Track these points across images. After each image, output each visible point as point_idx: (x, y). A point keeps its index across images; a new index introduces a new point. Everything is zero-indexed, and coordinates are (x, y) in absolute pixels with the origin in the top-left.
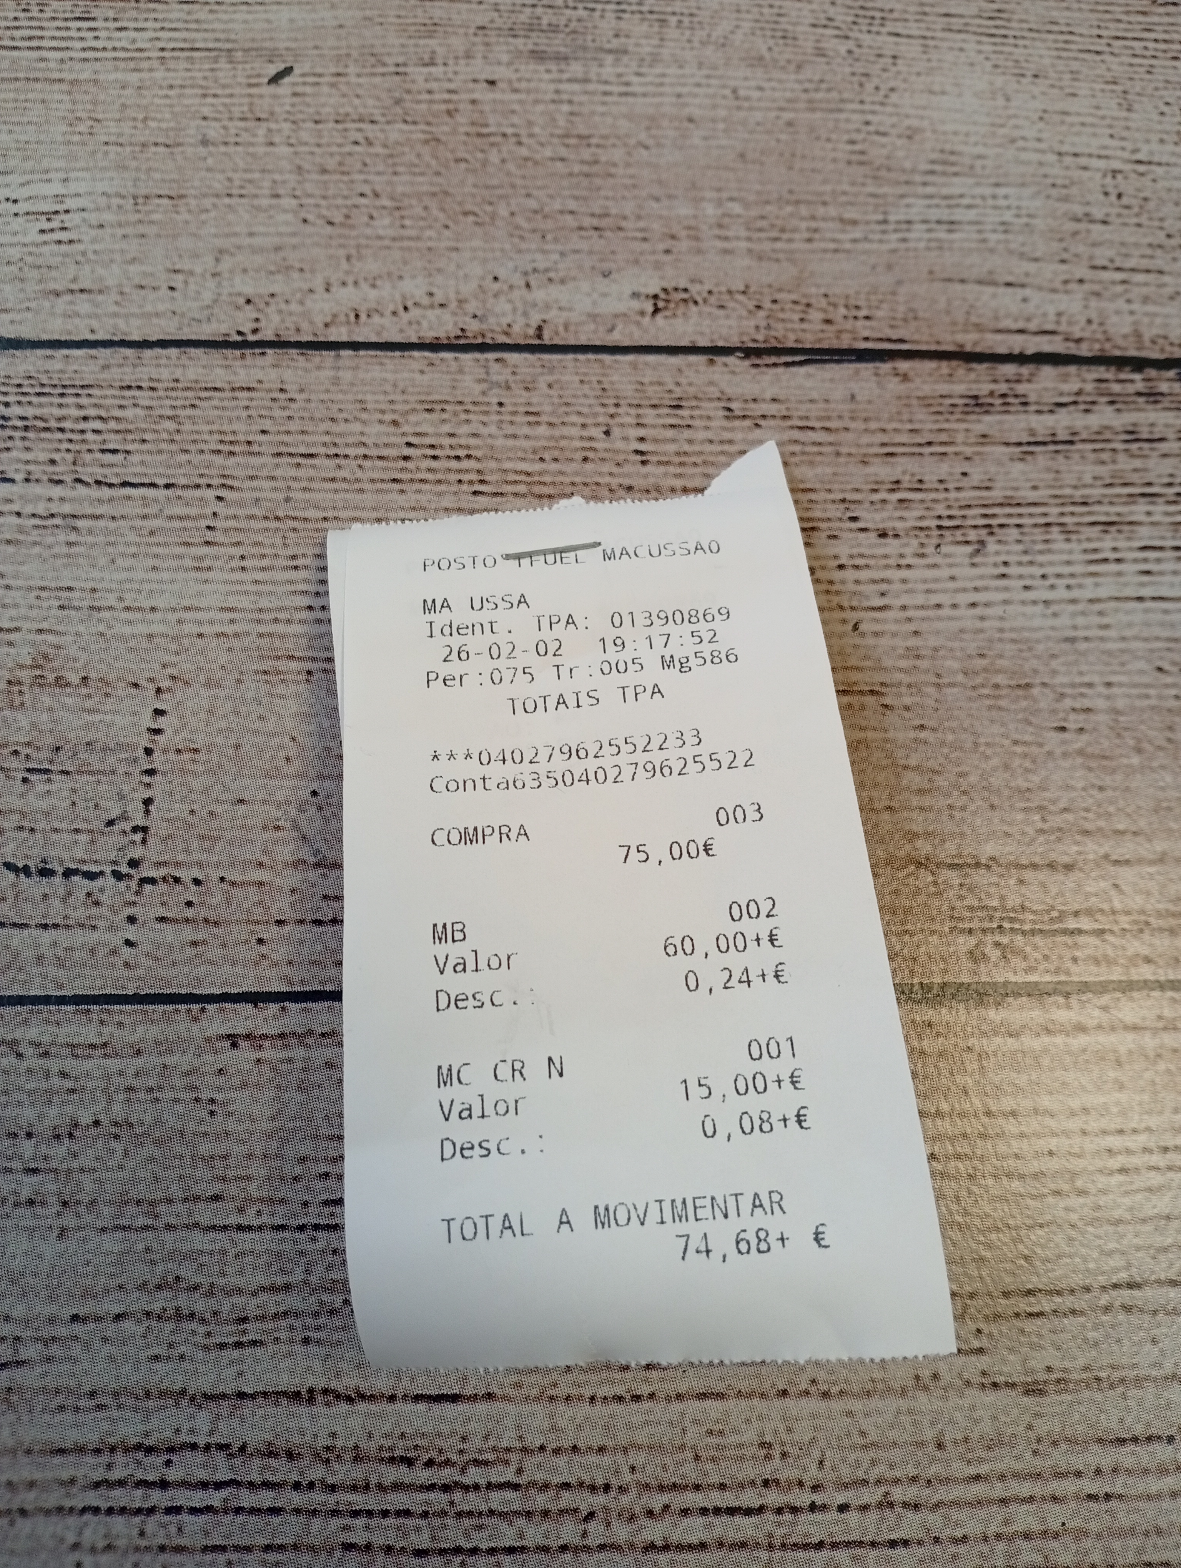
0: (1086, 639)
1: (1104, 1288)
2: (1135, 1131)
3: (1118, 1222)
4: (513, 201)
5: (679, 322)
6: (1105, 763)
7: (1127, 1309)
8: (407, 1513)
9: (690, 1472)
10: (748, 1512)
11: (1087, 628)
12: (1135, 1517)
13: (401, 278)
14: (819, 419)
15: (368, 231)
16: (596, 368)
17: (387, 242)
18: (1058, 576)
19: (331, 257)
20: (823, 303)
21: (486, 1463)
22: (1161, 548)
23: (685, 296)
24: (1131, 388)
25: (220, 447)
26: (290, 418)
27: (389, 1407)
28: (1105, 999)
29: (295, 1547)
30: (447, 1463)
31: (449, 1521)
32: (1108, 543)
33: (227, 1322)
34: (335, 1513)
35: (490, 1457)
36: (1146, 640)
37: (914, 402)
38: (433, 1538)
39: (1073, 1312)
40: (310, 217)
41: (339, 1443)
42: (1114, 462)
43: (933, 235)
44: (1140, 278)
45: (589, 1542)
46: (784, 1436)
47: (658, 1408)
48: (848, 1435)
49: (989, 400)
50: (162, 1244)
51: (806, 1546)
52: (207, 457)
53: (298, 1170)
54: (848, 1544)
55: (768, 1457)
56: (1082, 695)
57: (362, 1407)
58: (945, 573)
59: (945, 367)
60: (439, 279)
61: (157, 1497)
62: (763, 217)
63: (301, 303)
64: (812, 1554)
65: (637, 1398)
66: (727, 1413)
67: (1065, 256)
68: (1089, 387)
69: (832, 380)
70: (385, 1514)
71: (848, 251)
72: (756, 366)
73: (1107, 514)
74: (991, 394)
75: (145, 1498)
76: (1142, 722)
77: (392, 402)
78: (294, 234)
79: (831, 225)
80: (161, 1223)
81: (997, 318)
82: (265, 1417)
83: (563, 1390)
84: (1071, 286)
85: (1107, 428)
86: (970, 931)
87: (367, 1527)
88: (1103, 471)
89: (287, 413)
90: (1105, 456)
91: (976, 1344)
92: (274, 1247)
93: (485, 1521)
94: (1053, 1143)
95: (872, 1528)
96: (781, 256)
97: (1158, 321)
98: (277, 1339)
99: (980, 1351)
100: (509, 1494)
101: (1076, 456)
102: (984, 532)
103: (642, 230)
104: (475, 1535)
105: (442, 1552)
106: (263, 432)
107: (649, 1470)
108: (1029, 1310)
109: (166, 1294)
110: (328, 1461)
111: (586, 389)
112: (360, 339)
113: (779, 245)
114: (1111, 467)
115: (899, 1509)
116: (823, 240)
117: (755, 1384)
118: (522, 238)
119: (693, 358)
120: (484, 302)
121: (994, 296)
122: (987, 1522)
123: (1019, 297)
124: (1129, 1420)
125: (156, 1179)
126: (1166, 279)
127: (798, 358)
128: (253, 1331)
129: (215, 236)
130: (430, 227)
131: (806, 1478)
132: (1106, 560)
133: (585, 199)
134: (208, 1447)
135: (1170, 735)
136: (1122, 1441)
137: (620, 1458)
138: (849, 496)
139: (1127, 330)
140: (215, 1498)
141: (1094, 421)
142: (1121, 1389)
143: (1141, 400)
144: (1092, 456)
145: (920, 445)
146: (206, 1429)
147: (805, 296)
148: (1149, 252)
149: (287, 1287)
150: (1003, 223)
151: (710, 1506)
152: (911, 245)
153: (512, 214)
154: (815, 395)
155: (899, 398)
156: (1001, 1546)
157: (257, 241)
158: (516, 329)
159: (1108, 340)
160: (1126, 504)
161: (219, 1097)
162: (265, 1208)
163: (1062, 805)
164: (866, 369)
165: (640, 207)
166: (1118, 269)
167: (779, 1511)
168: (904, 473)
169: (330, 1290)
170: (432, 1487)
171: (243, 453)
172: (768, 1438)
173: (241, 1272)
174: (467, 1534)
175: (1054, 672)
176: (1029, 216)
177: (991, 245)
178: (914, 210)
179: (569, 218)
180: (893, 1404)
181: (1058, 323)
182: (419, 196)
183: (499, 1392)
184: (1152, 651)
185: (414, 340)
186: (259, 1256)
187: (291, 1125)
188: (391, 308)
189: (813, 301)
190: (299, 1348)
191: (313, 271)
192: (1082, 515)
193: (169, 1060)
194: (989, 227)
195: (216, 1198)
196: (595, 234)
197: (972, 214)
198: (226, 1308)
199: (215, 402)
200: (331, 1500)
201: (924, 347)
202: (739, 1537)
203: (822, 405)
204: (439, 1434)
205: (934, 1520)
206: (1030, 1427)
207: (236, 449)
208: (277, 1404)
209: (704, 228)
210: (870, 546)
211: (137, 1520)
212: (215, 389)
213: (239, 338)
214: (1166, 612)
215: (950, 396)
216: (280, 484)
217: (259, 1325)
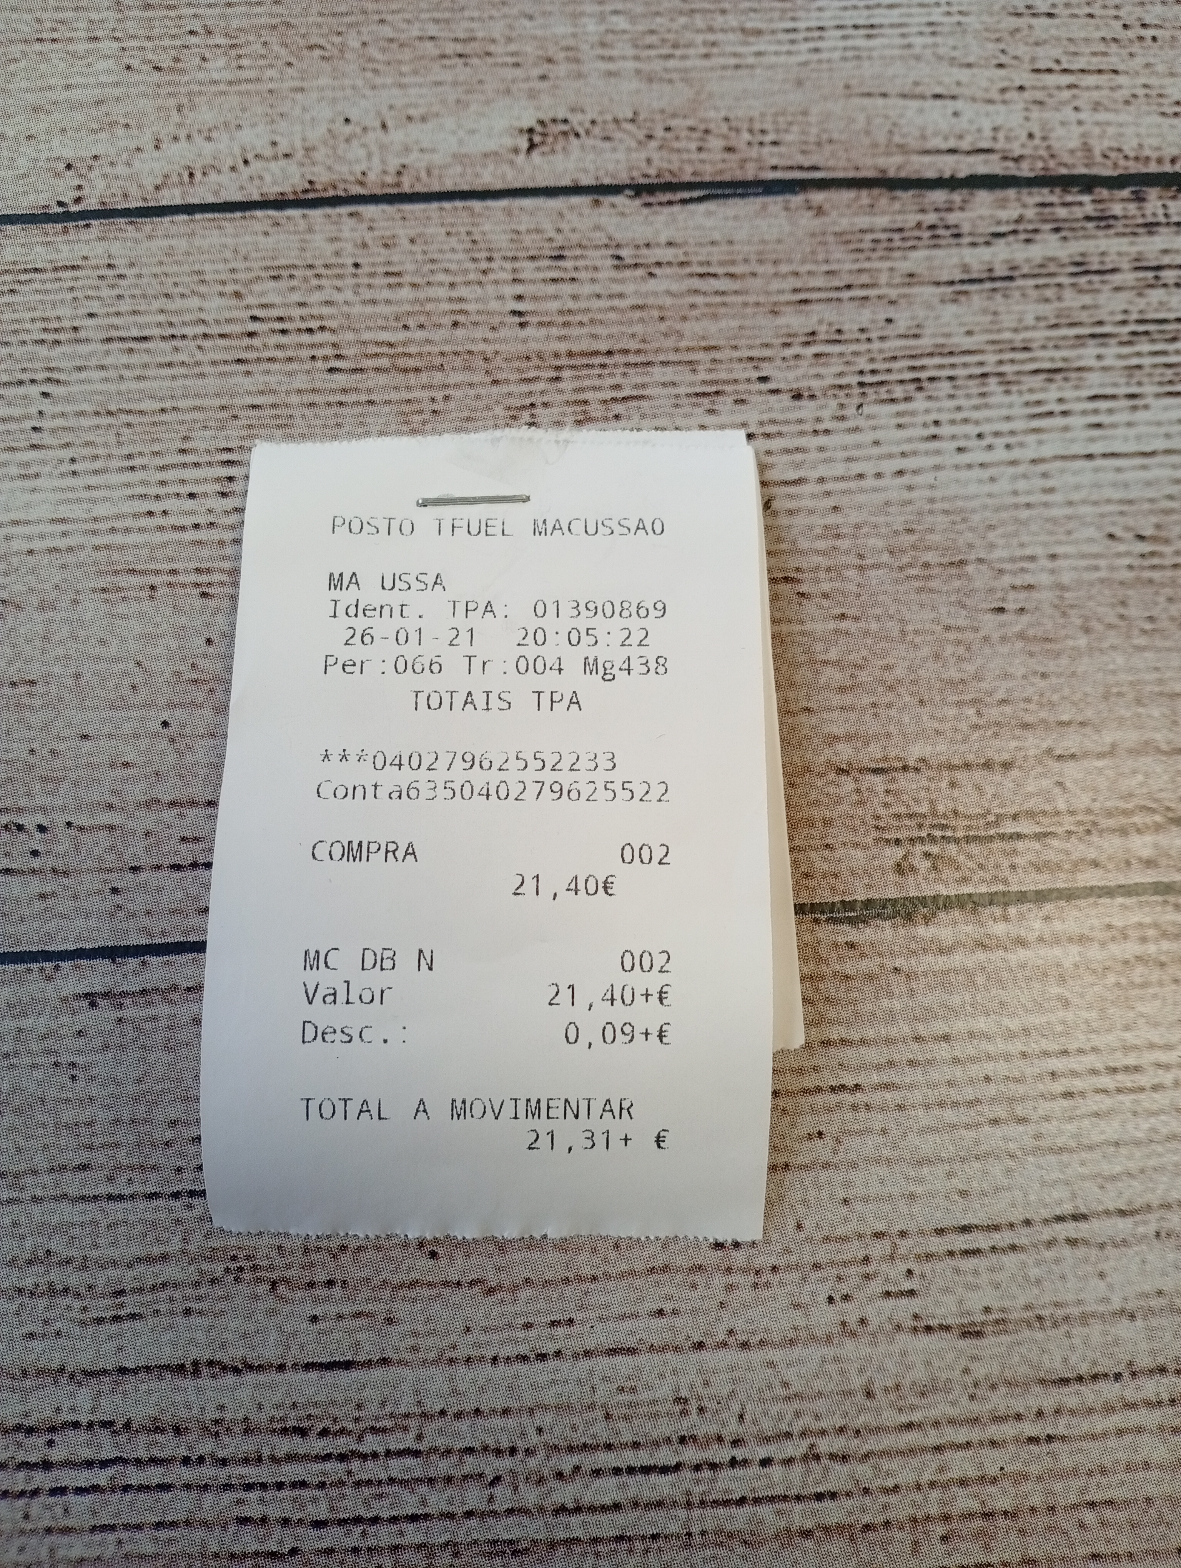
0: (1028, 505)
1: (1046, 1221)
2: (1081, 1051)
3: (1061, 1150)
4: (364, 30)
5: (559, 157)
6: (1048, 646)
7: (1072, 1242)
8: (303, 1484)
9: (601, 1431)
10: (664, 1470)
11: (1029, 493)
12: (1079, 1457)
13: (239, 127)
14: (722, 263)
15: (201, 76)
16: (465, 217)
17: (222, 87)
18: (997, 434)
19: (159, 109)
20: (724, 128)
21: (384, 1430)
22: (1113, 397)
23: (565, 128)
24: (1078, 212)
25: (44, 336)
26: (120, 297)
27: (279, 1377)
28: (1049, 908)
29: (187, 1523)
30: (343, 1431)
31: (348, 1491)
32: (1053, 394)
33: (103, 1296)
34: (227, 1487)
35: (388, 1423)
36: (1095, 503)
37: (831, 239)
38: (332, 1509)
39: (1013, 1248)
40: (135, 63)
41: (228, 1416)
42: (1059, 299)
43: (850, 43)
44: (1091, 80)
45: (496, 1507)
46: (700, 1390)
47: (564, 1366)
48: (770, 1386)
49: (917, 233)
50: (29, 1216)
51: (726, 1503)
52: (30, 348)
53: (169, 1135)
54: (772, 1499)
55: (684, 1413)
56: (1022, 570)
57: (250, 1378)
58: (867, 437)
59: (865, 196)
60: (282, 125)
61: (40, 1479)
62: (652, 32)
63: (128, 164)
64: (734, 1510)
65: (542, 1357)
66: (639, 1369)
67: (1003, 59)
68: (1030, 213)
69: (736, 218)
70: (280, 1486)
71: (752, 67)
72: (648, 205)
73: (1052, 360)
74: (919, 225)
75: (28, 1480)
76: (1090, 598)
77: (233, 271)
78: (117, 84)
79: (731, 36)
80: (26, 1195)
81: (923, 137)
82: (149, 1392)
83: (461, 1353)
84: (1008, 96)
85: (1052, 259)
86: (898, 842)
87: (262, 1500)
88: (1047, 310)
89: (117, 292)
90: (1049, 293)
91: (907, 1285)
92: (149, 1216)
93: (386, 1489)
94: (989, 1068)
95: (797, 1482)
96: (675, 76)
97: (1111, 131)
98: (157, 1312)
99: (911, 1293)
100: (409, 1461)
101: (1017, 294)
102: (912, 387)
103: (513, 54)
104: (375, 1504)
105: (342, 1522)
106: (91, 315)
107: (557, 1431)
108: (965, 1247)
109: (37, 1269)
110: (217, 1434)
111: (453, 242)
112: (196, 201)
113: (671, 63)
114: (1057, 304)
115: (825, 1461)
116: (723, 55)
117: (668, 1337)
118: (376, 71)
119: (575, 200)
120: (334, 148)
121: (921, 111)
122: (920, 1471)
123: (950, 111)
124: (1073, 1359)
125: (19, 1150)
126: (1121, 80)
127: (696, 194)
128: (131, 1304)
129: (27, 90)
130: (271, 66)
131: (724, 1433)
132: (1050, 414)
133: (447, 21)
134: (90, 1425)
135: (1122, 611)
136: (1064, 1381)
137: (525, 1419)
138: (755, 353)
139: (1074, 143)
140: (102, 1477)
141: (1036, 252)
142: (1064, 1328)
143: (1090, 225)
144: (1033, 294)
145: (838, 289)
146: (88, 1406)
147: (703, 120)
148: (1102, 48)
149: (164, 1257)
150: (931, 24)
151: (623, 1466)
152: (824, 56)
153: (364, 44)
154: (717, 236)
155: (813, 235)
156: (935, 1494)
157: (75, 94)
158: (372, 177)
159: (1052, 156)
160: (1073, 347)
161: (80, 1060)
162: (136, 1176)
163: (1000, 695)
164: (775, 203)
165: (511, 27)
166: (1065, 71)
167: (697, 1468)
168: (820, 322)
169: (210, 1259)
170: (327, 1457)
171: (69, 341)
172: (684, 1393)
173: (114, 1244)
174: (366, 1503)
175: (992, 546)
176: (961, 13)
177: (917, 51)
178: (827, 14)
179: (429, 45)
180: (817, 1352)
181: (995, 139)
182: (258, 30)
183: (395, 1357)
184: (1102, 515)
185: (256, 197)
186: (133, 1226)
187: (159, 1087)
188: (230, 162)
189: (712, 126)
190: (180, 1320)
191: (140, 127)
192: (1023, 362)
193: (27, 1023)
194: (915, 30)
195: (84, 1167)
196: (460, 61)
197: (894, 16)
198: (101, 1281)
199: (37, 286)
200: (223, 1474)
201: (840, 175)
202: (655, 1496)
203: (725, 248)
204: (333, 1403)
205: (864, 1471)
206: (966, 1371)
207: (62, 337)
208: (160, 1378)
209: (585, 47)
210: (783, 410)
211: (21, 1502)
212: (36, 270)
213: (60, 210)
214: (1119, 470)
215: (872, 231)
216: (112, 374)
217: (137, 1298)
